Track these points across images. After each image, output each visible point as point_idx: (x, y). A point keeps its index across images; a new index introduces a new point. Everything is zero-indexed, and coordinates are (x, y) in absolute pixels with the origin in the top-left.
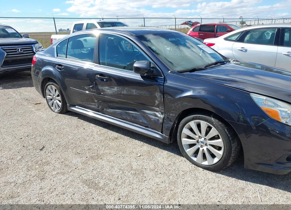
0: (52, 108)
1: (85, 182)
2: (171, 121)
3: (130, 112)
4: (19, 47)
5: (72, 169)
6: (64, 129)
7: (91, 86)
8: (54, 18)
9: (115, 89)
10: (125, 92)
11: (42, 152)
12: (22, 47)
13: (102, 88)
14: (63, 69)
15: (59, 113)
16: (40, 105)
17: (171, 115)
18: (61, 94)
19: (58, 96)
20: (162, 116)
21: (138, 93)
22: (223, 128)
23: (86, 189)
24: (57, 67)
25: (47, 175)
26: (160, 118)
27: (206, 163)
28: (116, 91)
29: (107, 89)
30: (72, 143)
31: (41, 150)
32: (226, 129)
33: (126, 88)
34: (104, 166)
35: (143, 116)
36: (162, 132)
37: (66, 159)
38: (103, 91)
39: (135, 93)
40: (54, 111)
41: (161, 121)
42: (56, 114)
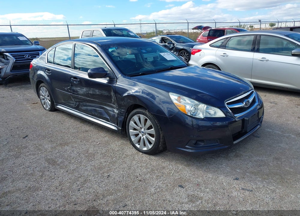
0: (45, 106)
1: (48, 160)
2: (122, 116)
3: (97, 109)
4: (27, 54)
5: (42, 152)
6: (48, 123)
7: (69, 88)
8: (68, 25)
9: (85, 89)
10: (91, 92)
11: (24, 140)
12: (30, 53)
13: (76, 88)
14: (51, 73)
15: (49, 111)
16: (37, 104)
17: (122, 110)
18: (50, 95)
19: (48, 96)
20: (117, 112)
21: (100, 93)
22: (154, 119)
23: (47, 165)
24: (46, 72)
25: (22, 155)
26: (116, 113)
27: (145, 149)
28: (85, 91)
29: (79, 89)
30: (50, 134)
31: (24, 138)
32: (156, 120)
33: (92, 89)
34: (67, 150)
35: (106, 112)
36: (117, 125)
37: (40, 145)
38: (77, 91)
39: (98, 93)
40: (46, 110)
41: (116, 116)
42: (47, 111)
